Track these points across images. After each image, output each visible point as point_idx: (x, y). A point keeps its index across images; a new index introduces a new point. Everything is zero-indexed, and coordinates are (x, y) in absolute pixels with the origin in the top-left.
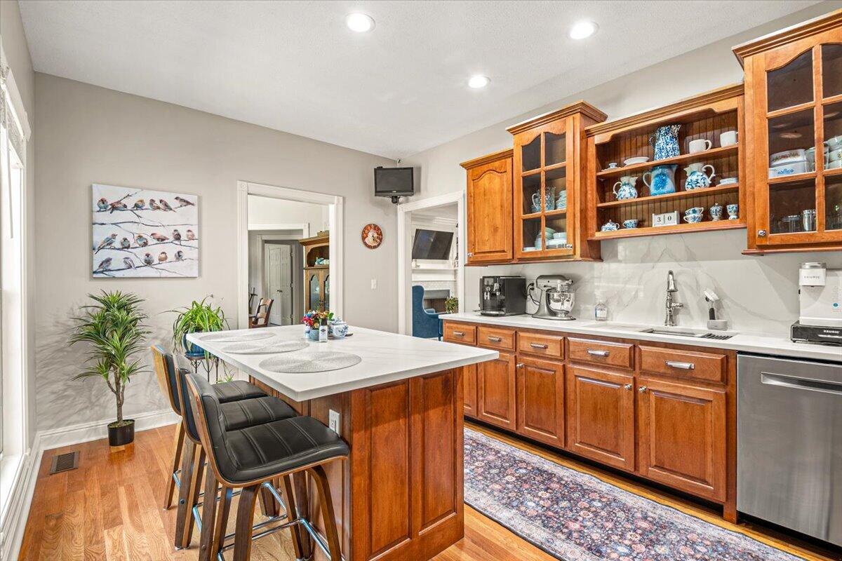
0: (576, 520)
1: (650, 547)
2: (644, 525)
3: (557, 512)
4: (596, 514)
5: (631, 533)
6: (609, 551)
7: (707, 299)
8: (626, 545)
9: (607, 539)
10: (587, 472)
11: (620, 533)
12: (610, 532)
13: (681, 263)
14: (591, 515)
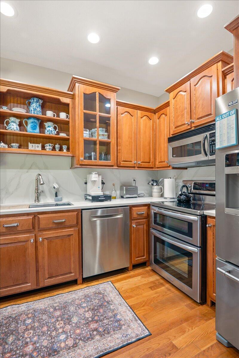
0: (27, 343)
1: (70, 323)
2: (58, 313)
3: (11, 350)
4: (33, 328)
5: (57, 323)
6: (59, 345)
7: (54, 188)
8: (61, 333)
9: (51, 339)
10: (7, 305)
11: (53, 328)
12: (49, 333)
13: (41, 170)
14: (32, 331)
